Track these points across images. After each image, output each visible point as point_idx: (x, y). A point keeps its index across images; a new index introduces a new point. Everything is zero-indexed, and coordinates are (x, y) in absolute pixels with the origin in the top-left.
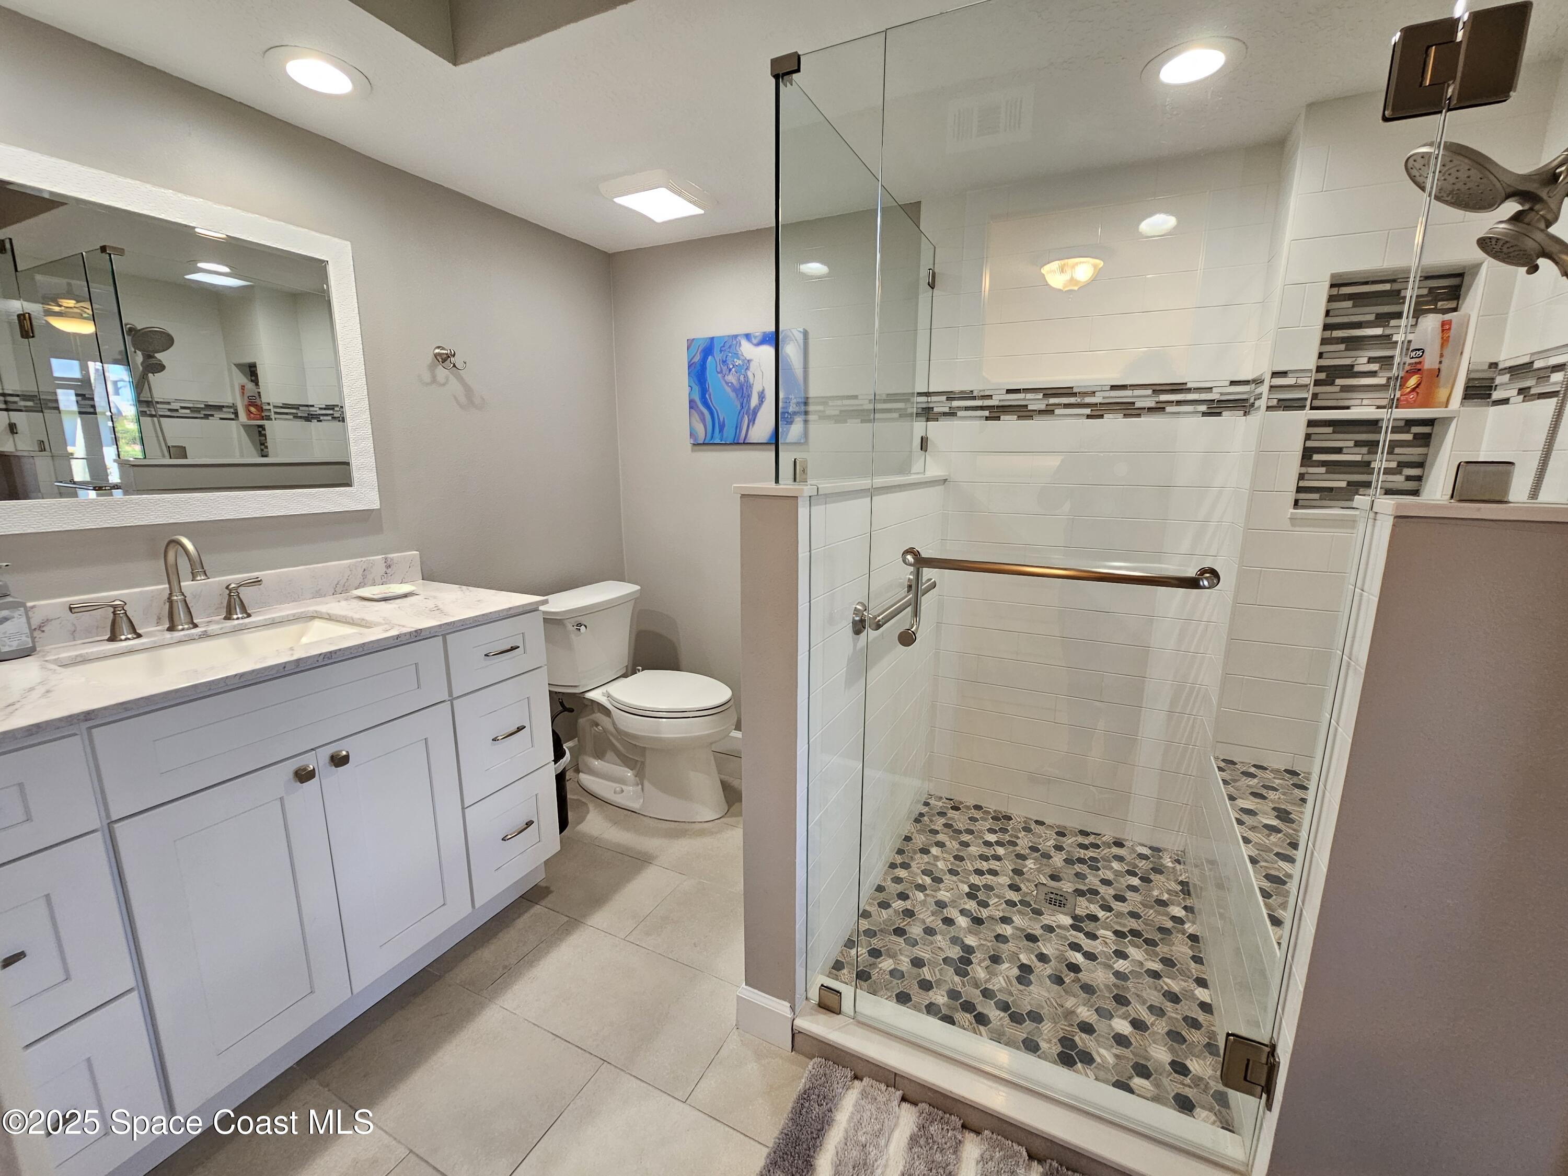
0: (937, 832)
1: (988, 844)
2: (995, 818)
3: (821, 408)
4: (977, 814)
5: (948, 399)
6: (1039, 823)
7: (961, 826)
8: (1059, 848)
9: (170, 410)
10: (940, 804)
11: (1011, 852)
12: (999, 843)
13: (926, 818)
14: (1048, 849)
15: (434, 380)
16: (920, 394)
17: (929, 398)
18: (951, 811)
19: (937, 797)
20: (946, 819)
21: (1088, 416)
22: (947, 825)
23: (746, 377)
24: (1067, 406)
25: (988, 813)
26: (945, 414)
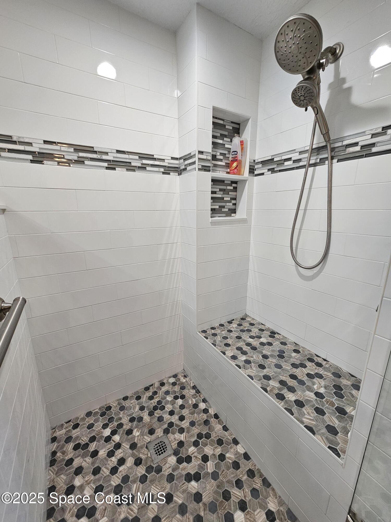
0: (71, 461)
1: (108, 439)
2: (103, 414)
4: (91, 420)
6: (125, 398)
7: (85, 440)
8: (142, 408)
10: (64, 431)
11: (123, 434)
12: (114, 433)
13: (59, 454)
14: (138, 414)
18: (74, 431)
19: (59, 427)
20: (73, 442)
21: (106, 167)
22: (76, 447)
24: (92, 159)
25: (96, 413)
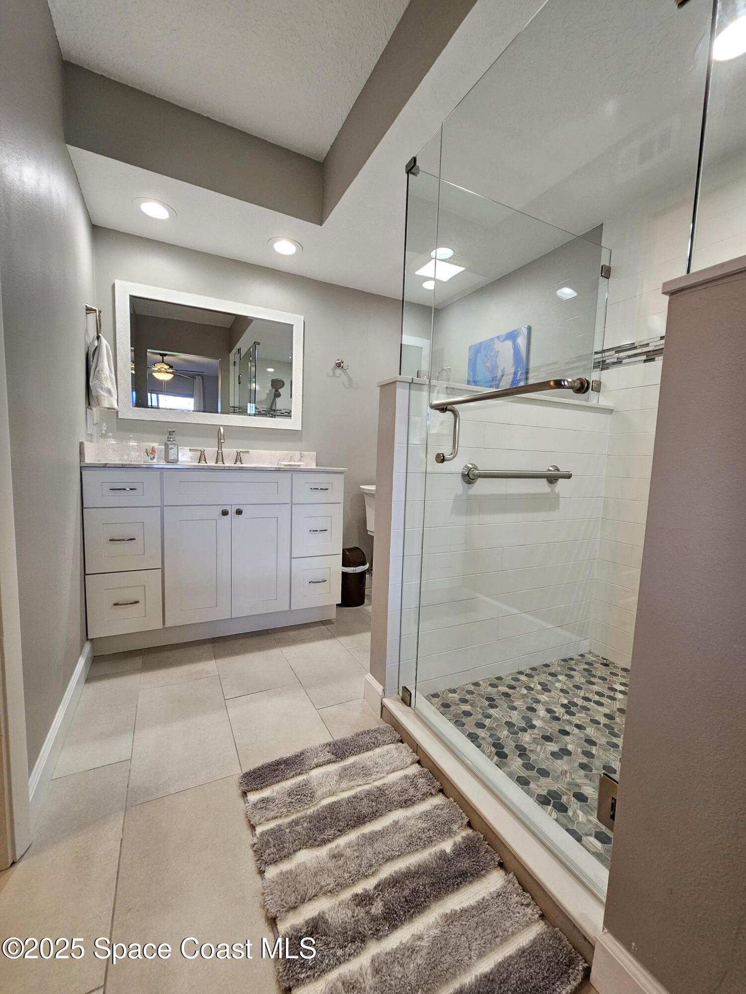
0: (573, 670)
1: (612, 689)
3: (535, 374)
4: (620, 673)
5: (617, 352)
7: (599, 674)
9: (281, 413)
10: (594, 659)
12: (623, 693)
13: (573, 662)
15: (334, 375)
16: (596, 353)
17: (603, 354)
18: (599, 665)
20: (590, 667)
22: (587, 670)
23: (496, 361)
26: (614, 363)
